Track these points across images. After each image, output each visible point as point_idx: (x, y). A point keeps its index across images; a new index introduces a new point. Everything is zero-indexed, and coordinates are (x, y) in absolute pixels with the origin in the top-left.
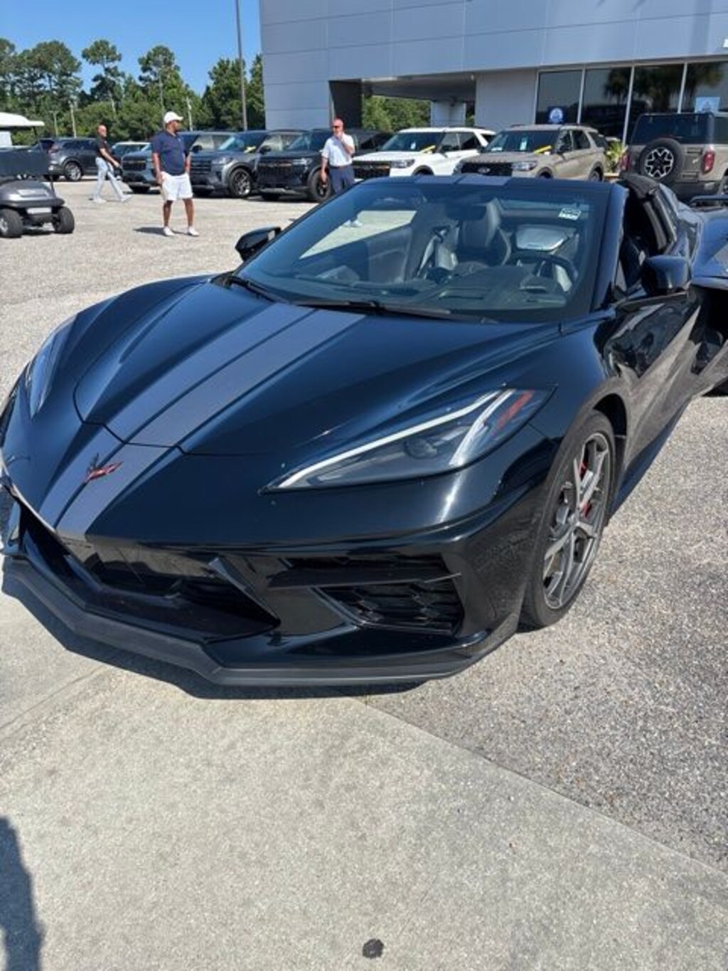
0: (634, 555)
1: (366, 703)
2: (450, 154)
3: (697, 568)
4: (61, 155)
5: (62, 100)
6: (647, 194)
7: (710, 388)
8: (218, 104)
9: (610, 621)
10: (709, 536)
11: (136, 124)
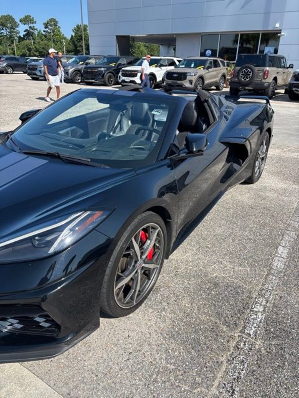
0: (183, 271)
1: (21, 365)
2: (163, 68)
3: (210, 279)
4: (4, 63)
5: (11, 39)
6: (205, 99)
7: (243, 181)
8: (76, 42)
9: (160, 311)
10: (221, 260)
11: (42, 50)
